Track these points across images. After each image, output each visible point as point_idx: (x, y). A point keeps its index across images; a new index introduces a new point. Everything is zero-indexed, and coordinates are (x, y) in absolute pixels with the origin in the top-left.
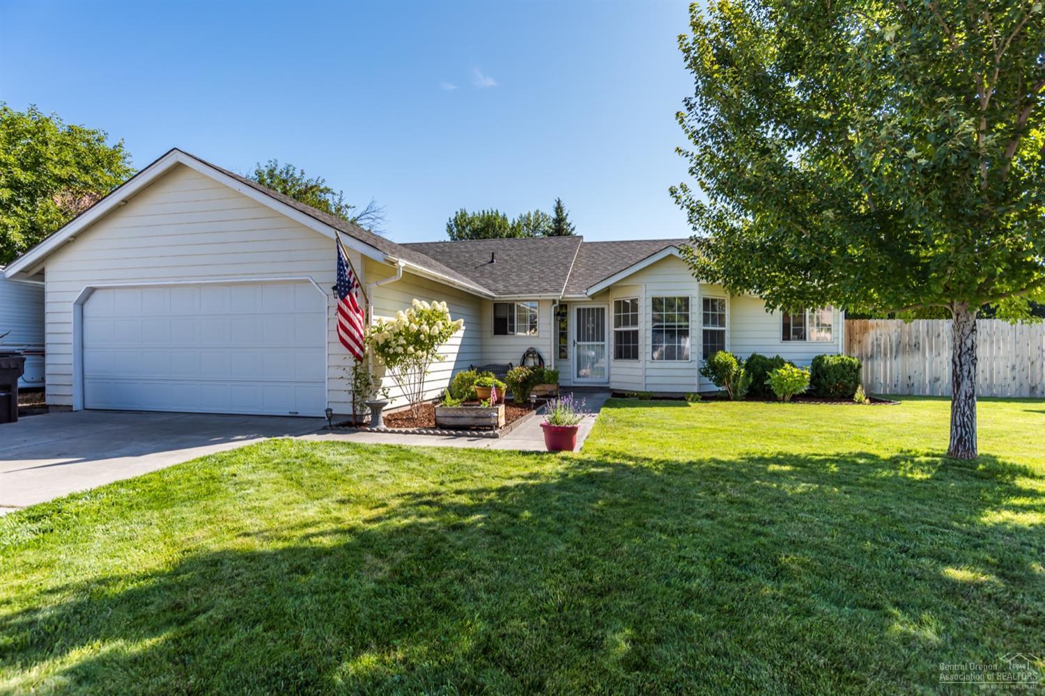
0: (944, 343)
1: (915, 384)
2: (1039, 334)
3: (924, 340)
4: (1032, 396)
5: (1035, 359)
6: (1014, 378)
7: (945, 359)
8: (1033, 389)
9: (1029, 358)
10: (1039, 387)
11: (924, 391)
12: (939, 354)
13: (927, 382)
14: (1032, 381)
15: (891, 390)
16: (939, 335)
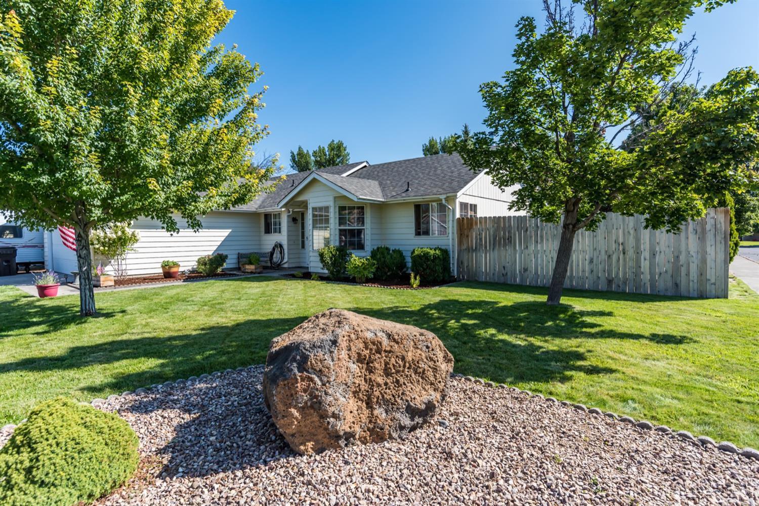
0: (531, 237)
1: (509, 274)
2: (615, 227)
3: (515, 235)
4: (609, 289)
5: (611, 253)
6: (592, 271)
7: (532, 252)
8: (610, 282)
9: (606, 252)
10: (616, 280)
11: (515, 280)
12: (527, 247)
13: (518, 272)
14: (609, 275)
15: (490, 278)
16: (527, 230)
